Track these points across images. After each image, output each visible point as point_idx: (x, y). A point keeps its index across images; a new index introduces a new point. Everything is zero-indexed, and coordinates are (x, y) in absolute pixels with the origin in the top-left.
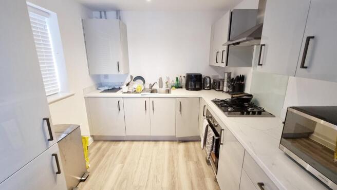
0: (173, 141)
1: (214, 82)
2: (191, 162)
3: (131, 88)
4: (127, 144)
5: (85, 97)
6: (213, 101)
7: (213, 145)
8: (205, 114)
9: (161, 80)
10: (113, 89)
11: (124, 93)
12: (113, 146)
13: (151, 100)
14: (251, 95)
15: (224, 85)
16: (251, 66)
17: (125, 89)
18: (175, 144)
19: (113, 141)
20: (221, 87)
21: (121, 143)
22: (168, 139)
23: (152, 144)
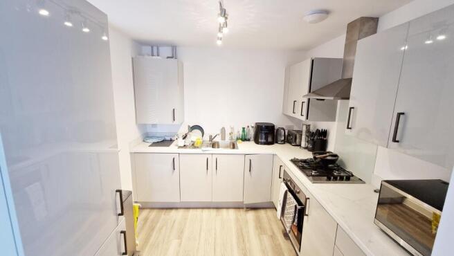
0: (239, 208)
1: (289, 135)
2: (264, 236)
3: (188, 141)
4: (181, 212)
5: (131, 153)
6: (292, 161)
7: (295, 215)
8: (282, 176)
9: (223, 130)
10: (163, 141)
11: (180, 147)
12: (164, 215)
13: (215, 157)
14: (336, 156)
15: (301, 139)
16: (334, 120)
17: (181, 142)
18: (242, 212)
19: (163, 209)
20: (298, 140)
21: (174, 211)
22: (233, 206)
23: (213, 212)
